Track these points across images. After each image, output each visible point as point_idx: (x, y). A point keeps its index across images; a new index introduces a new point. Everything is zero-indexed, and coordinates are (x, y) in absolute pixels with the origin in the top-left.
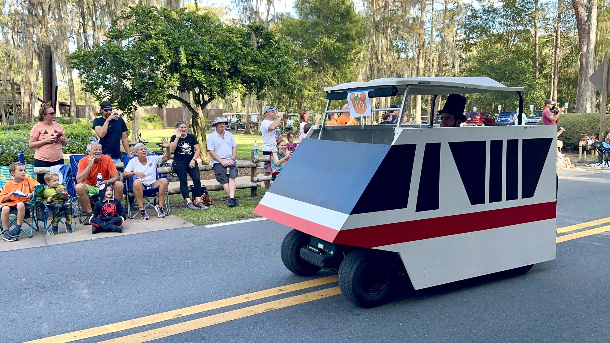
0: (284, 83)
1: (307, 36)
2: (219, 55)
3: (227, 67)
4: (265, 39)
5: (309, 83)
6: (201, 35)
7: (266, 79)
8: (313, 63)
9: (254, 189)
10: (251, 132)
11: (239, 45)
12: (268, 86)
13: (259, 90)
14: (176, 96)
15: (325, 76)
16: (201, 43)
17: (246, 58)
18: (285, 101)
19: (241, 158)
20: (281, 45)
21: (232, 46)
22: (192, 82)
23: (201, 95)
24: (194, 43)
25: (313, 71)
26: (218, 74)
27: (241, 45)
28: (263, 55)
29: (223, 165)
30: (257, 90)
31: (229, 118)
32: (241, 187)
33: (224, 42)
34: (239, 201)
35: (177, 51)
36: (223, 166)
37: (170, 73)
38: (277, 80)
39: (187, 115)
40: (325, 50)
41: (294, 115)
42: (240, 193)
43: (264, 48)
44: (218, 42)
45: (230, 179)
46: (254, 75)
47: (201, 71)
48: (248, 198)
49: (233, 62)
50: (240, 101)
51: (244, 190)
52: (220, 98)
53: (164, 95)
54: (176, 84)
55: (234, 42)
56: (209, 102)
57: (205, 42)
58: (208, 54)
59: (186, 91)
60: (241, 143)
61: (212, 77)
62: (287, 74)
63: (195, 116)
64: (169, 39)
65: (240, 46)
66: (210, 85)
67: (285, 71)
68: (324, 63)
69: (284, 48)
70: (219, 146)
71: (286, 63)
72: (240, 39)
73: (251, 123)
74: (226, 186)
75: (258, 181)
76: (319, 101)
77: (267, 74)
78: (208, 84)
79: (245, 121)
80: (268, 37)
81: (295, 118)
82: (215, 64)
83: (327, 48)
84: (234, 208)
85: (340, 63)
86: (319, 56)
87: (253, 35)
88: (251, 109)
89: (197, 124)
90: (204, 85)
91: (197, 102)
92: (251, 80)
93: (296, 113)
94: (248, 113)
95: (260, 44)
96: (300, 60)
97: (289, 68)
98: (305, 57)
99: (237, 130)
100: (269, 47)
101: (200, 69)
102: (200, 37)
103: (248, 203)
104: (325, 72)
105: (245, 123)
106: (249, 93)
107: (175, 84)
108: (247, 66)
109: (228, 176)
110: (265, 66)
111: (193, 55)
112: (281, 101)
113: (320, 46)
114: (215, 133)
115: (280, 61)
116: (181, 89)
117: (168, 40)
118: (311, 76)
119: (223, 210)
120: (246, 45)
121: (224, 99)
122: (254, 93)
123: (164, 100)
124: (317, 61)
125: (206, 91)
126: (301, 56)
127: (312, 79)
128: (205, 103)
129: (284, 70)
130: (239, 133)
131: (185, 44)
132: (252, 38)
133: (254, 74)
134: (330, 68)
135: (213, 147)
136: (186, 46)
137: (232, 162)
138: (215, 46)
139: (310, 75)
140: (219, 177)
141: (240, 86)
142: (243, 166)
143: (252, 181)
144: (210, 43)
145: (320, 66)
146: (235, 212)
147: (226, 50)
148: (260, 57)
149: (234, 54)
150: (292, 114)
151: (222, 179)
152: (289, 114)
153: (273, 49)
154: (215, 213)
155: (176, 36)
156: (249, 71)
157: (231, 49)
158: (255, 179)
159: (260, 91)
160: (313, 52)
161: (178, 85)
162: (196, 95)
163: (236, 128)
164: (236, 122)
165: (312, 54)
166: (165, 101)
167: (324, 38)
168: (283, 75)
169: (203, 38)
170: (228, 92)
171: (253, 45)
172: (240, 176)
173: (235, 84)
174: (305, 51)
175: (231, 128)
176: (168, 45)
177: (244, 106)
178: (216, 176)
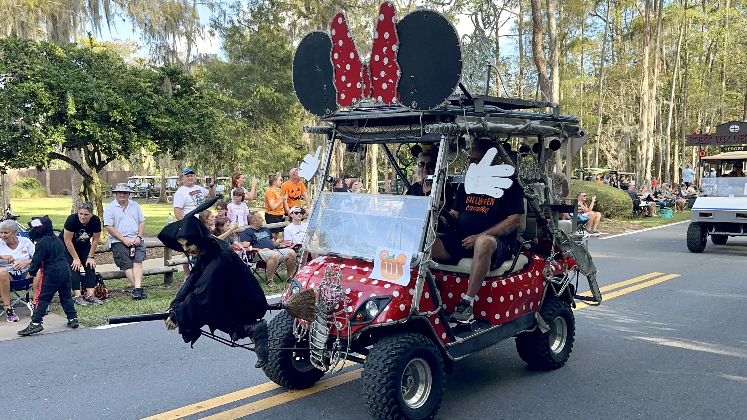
0: (209, 140)
1: (239, 84)
2: (121, 103)
3: (132, 119)
4: (183, 85)
5: (243, 140)
6: (97, 78)
7: (185, 134)
8: (247, 116)
9: (168, 275)
10: (168, 200)
11: (148, 91)
12: (188, 143)
13: (176, 148)
14: (63, 156)
15: (263, 133)
16: (96, 88)
17: (157, 108)
18: (213, 162)
19: (152, 235)
20: (204, 93)
21: (139, 93)
22: (83, 137)
23: (96, 154)
24: (87, 88)
25: (248, 126)
26: (120, 127)
27: (150, 91)
28: (180, 104)
29: (126, 244)
30: (174, 148)
31: (138, 182)
32: (151, 272)
33: (128, 87)
34: (147, 292)
35: (63, 97)
36: (126, 246)
37: (53, 125)
38: (200, 136)
39: (77, 178)
40: (262, 101)
41: (225, 180)
42: (150, 281)
43: (183, 97)
44: (120, 87)
45: (135, 264)
46: (169, 130)
47: (96, 123)
48: (160, 287)
49: (141, 112)
50: (154, 161)
51: (155, 276)
52: (123, 158)
53: (44, 154)
54: (62, 140)
55: (141, 87)
56: (108, 162)
57: (102, 87)
58: (105, 102)
59: (76, 149)
60: (154, 216)
61: (111, 131)
62: (213, 129)
63: (88, 180)
64: (52, 81)
65: (149, 93)
66: (109, 142)
67: (210, 126)
68: (262, 117)
69: (208, 97)
70: (120, 219)
71: (211, 116)
72: (149, 84)
73: (167, 189)
74: (129, 272)
75: (174, 264)
76: (256, 163)
77: (186, 129)
78: (106, 140)
79: (159, 186)
80: (188, 83)
81: (226, 183)
82: (115, 115)
83: (265, 98)
84: (139, 301)
85: (281, 117)
86: (255, 107)
87: (167, 81)
88: (167, 172)
89: (90, 191)
90: (100, 141)
91: (92, 163)
92: (165, 135)
93: (227, 176)
94: (163, 176)
95: (176, 91)
96: (231, 112)
97: (215, 121)
98: (237, 108)
99: (149, 198)
100: (188, 95)
101: (95, 120)
102: (95, 80)
103: (160, 294)
104: (262, 128)
105: (159, 190)
106: (163, 152)
107: (59, 139)
108: (158, 117)
109: (133, 258)
110: (183, 118)
111: (86, 103)
112: (207, 162)
113: (256, 96)
114: (115, 202)
115: (203, 113)
116: (69, 145)
117: (51, 83)
118: (246, 132)
119: (125, 305)
120: (157, 92)
121: (128, 158)
122: (170, 152)
123: (44, 161)
124: (253, 114)
125: (103, 148)
126: (232, 107)
127: (246, 135)
128: (102, 164)
129: (209, 124)
130: (152, 202)
131: (74, 89)
132: (165, 83)
133: (168, 128)
134: (269, 122)
135: (112, 221)
136: (75, 91)
137: (138, 240)
138: (115, 92)
139: (244, 131)
140: (119, 261)
141: (150, 142)
142: (153, 245)
143: (166, 264)
144: (109, 88)
145: (257, 120)
146: (141, 307)
147: (130, 97)
148: (177, 107)
149: (141, 102)
150: (223, 178)
151: (123, 263)
152: (218, 178)
153: (193, 97)
154: (113, 309)
155: (62, 78)
156: (162, 124)
157: (137, 96)
158: (170, 262)
159: (177, 150)
160: (247, 103)
161: (64, 141)
162: (89, 153)
163: (147, 195)
164: (148, 188)
165: (246, 105)
166: (46, 163)
167: (261, 86)
168: (208, 130)
169: (99, 81)
170: (134, 150)
171: (168, 93)
172: (150, 258)
173: (143, 140)
174: (235, 101)
175: (140, 196)
176: (51, 89)
177: (158, 168)
178: (115, 260)
